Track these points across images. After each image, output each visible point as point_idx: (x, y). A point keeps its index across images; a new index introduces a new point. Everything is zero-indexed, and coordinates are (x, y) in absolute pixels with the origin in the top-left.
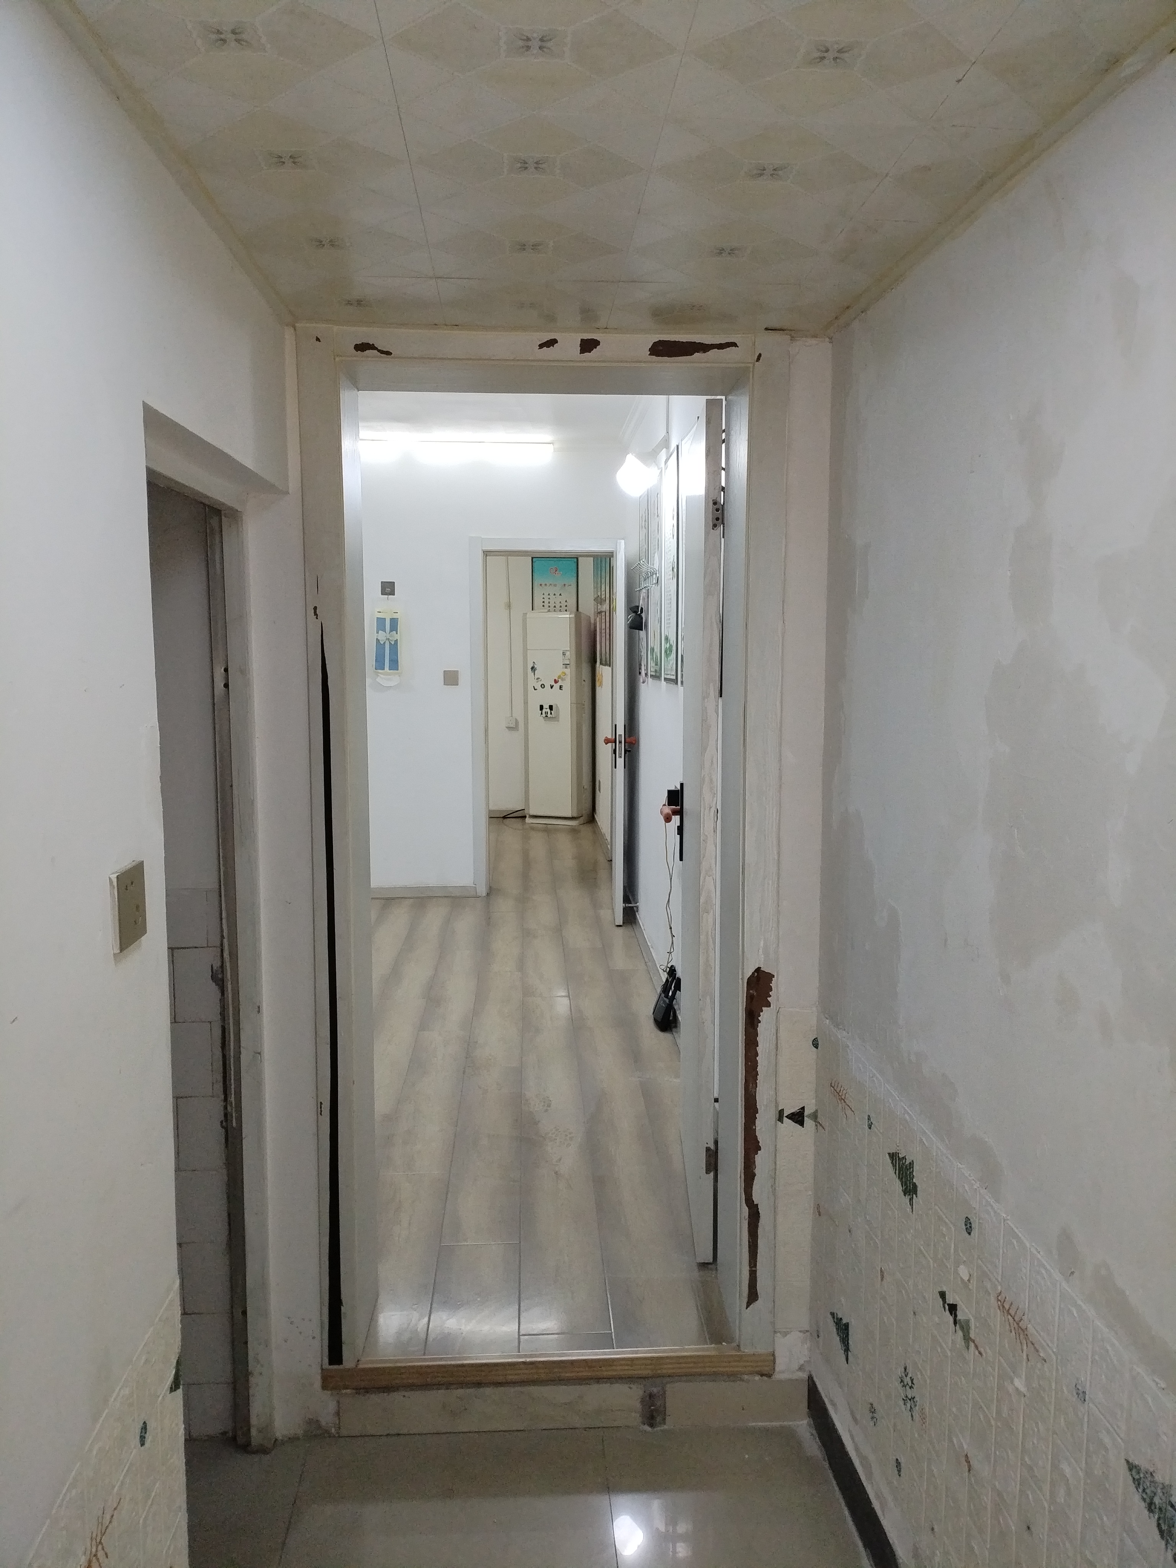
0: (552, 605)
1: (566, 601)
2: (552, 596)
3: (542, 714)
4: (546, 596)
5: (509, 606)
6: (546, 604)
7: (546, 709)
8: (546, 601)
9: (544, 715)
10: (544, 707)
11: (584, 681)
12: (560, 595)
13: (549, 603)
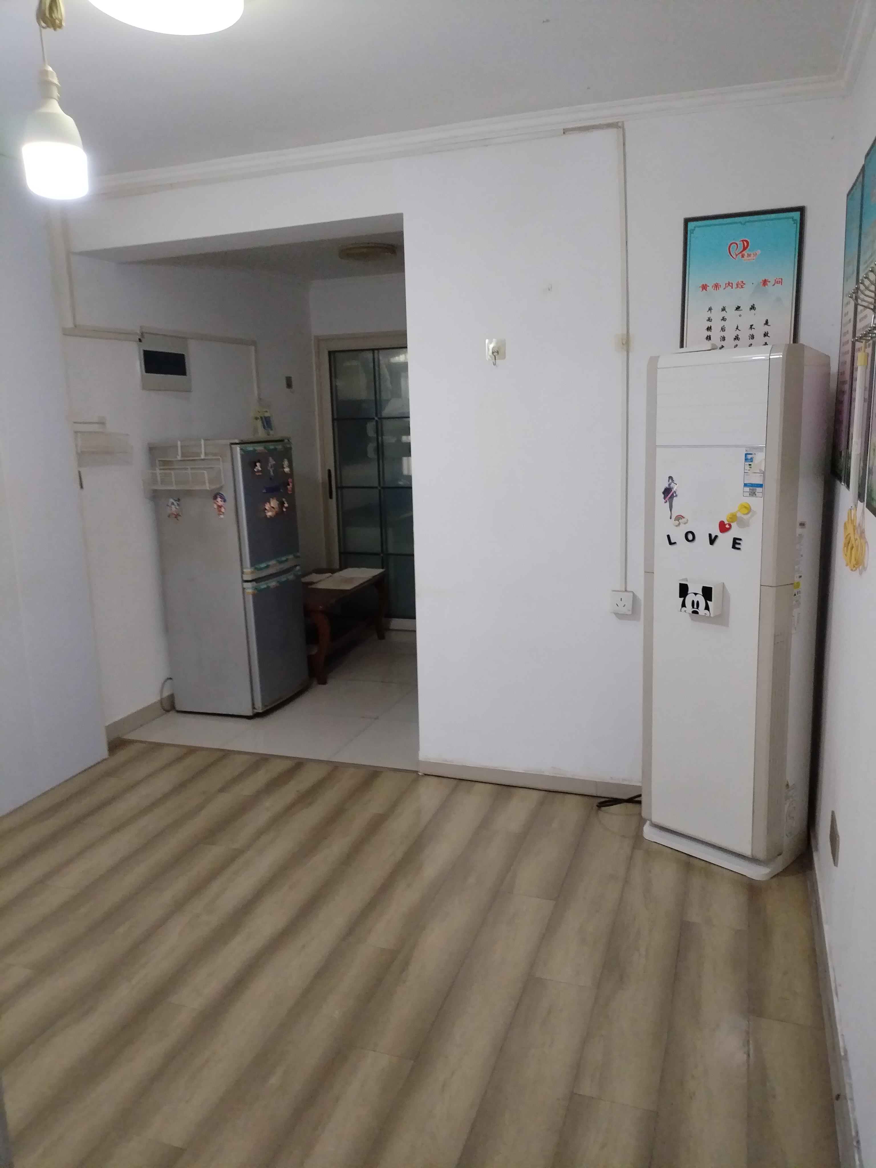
0: (730, 334)
1: (767, 323)
2: (731, 313)
3: (684, 605)
4: (716, 315)
5: (626, 343)
6: (716, 334)
7: (696, 594)
8: (716, 325)
9: (689, 608)
10: (690, 591)
11: (802, 525)
12: (753, 308)
13: (723, 329)
